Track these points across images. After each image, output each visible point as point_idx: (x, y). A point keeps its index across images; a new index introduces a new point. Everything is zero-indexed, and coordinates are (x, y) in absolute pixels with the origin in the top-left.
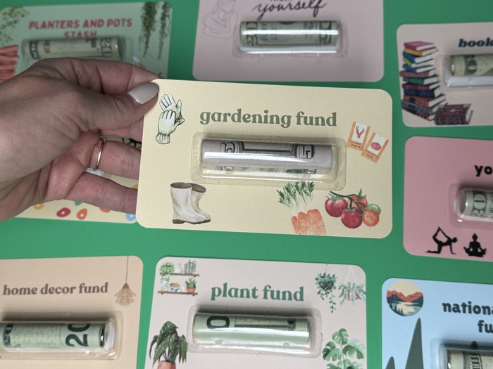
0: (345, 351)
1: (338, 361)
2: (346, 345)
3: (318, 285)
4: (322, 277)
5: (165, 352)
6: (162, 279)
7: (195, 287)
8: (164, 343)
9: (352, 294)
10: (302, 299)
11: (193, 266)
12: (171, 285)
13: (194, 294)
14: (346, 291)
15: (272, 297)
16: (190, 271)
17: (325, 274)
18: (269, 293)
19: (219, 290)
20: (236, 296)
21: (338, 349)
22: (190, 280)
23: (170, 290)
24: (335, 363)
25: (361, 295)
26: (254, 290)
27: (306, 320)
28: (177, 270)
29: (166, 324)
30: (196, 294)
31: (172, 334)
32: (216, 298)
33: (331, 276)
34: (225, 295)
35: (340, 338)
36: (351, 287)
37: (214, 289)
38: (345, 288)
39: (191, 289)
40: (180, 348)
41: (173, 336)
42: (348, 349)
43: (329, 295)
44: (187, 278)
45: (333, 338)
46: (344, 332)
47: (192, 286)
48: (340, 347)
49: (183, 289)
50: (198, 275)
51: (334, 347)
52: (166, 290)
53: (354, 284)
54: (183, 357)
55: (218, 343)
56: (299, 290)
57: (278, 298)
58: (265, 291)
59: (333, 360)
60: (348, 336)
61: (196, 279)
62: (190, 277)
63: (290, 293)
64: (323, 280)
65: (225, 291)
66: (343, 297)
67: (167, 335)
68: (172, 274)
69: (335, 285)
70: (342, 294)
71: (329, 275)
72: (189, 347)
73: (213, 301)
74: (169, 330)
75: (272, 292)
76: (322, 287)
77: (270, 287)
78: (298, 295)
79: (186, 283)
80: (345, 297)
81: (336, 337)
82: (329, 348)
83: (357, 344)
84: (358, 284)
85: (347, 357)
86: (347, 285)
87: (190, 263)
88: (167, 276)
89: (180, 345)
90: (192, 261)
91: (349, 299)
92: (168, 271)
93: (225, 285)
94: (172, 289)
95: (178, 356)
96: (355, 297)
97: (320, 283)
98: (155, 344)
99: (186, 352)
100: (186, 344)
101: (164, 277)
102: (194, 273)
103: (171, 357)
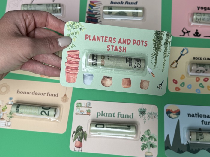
0: (149, 138)
1: (146, 142)
2: (150, 136)
3: (139, 112)
4: (141, 109)
5: (78, 137)
6: (77, 109)
7: (90, 112)
8: (77, 134)
9: (153, 116)
10: (133, 118)
11: (89, 104)
12: (81, 111)
13: (90, 115)
14: (150, 115)
15: (121, 117)
16: (88, 106)
17: (142, 108)
18: (120, 115)
19: (100, 114)
20: (107, 116)
21: (147, 138)
22: (88, 109)
23: (80, 113)
24: (145, 143)
25: (156, 117)
26: (114, 114)
27: (135, 126)
28: (83, 105)
29: (78, 127)
30: (91, 115)
31: (81, 130)
32: (98, 117)
33: (144, 109)
34: (102, 116)
35: (147, 133)
36: (152, 113)
37: (98, 113)
38: (150, 114)
39: (89, 113)
40: (84, 136)
41: (81, 131)
42: (151, 137)
43: (144, 117)
44: (87, 109)
45: (145, 133)
46: (149, 131)
47: (89, 112)
48: (147, 137)
49: (86, 113)
50: (91, 108)
51: (145, 137)
52: (79, 113)
53: (153, 112)
54: (85, 139)
55: (99, 134)
56: (132, 114)
57: (123, 117)
58: (118, 114)
59: (145, 142)
60: (150, 132)
61: (91, 109)
62: (88, 108)
63: (128, 115)
64: (141, 110)
65: (102, 114)
66: (149, 117)
67: (79, 131)
68: (81, 107)
69: (146, 112)
70: (149, 116)
71: (143, 109)
72: (88, 135)
73: (97, 118)
74: (80, 129)
75: (121, 115)
76: (141, 113)
77: (120, 113)
78: (131, 116)
79: (87, 110)
80: (150, 117)
81: (146, 133)
82: (143, 137)
83: (154, 136)
84: (155, 112)
85: (150, 140)
86: (151, 113)
87: (88, 103)
88: (79, 108)
89: (84, 135)
90: (89, 102)
91: (151, 118)
92: (79, 106)
93: (102, 112)
94: (81, 113)
95: (83, 139)
96: (154, 117)
97: (140, 112)
98: (74, 134)
99: (86, 137)
100: (86, 134)
101: (78, 108)
102: (90, 107)
103: (81, 139)
